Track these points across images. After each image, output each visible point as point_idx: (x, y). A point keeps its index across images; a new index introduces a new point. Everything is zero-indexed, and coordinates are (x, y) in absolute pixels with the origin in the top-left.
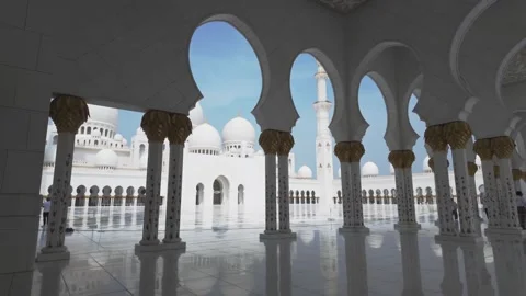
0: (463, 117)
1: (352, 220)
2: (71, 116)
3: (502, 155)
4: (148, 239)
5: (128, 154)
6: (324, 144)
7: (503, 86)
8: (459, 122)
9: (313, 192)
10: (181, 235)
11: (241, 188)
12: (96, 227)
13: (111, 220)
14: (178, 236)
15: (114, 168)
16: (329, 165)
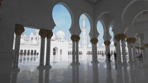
0: (124, 33)
1: (95, 59)
2: (19, 30)
3: (133, 42)
4: (41, 65)
5: (28, 40)
6: (84, 38)
7: (134, 24)
8: (123, 34)
9: (81, 52)
10: (50, 64)
11: (61, 50)
12: (22, 62)
13: (26, 59)
14: (49, 64)
15: (24, 44)
16: (85, 44)
